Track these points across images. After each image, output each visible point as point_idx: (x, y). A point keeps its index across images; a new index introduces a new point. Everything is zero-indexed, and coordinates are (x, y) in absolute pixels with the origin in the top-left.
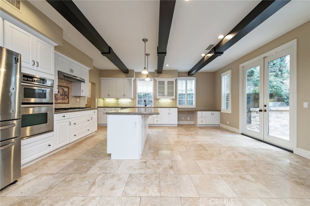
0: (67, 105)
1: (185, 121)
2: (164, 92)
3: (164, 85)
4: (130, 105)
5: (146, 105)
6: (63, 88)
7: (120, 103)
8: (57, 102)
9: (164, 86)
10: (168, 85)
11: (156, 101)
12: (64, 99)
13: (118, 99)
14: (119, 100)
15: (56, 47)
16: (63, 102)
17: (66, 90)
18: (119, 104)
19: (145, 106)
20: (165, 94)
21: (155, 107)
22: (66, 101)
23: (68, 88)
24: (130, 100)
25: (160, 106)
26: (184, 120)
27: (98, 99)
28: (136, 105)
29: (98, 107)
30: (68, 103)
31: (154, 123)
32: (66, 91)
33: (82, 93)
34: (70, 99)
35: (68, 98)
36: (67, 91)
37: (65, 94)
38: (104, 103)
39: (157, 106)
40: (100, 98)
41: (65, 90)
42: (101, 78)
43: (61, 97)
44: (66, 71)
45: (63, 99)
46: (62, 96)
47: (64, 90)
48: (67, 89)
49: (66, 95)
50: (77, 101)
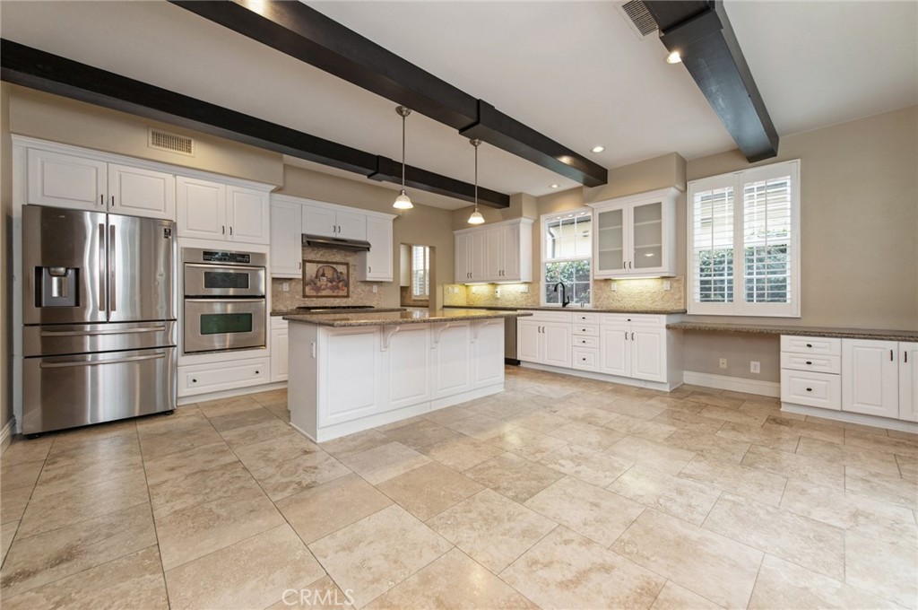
0: (345, 300)
1: (733, 379)
2: (621, 252)
3: (621, 224)
4: (524, 303)
5: (566, 301)
6: (334, 266)
7: (499, 295)
8: (319, 294)
9: (621, 229)
10: (635, 222)
11: (601, 289)
12: (337, 288)
13: (494, 284)
14: (499, 289)
15: (272, 192)
16: (335, 294)
17: (341, 269)
18: (499, 299)
19: (565, 304)
20: (626, 259)
21: (599, 309)
22: (344, 293)
23: (347, 264)
24: (523, 288)
25: (615, 305)
26: (726, 373)
27: (446, 287)
28: (539, 303)
29: (444, 307)
30: (347, 296)
31: (574, 367)
32: (341, 273)
33: (368, 275)
34: (351, 288)
35: (347, 285)
36: (345, 271)
37: (338, 277)
38: (468, 296)
39: (605, 304)
40: (454, 283)
41: (339, 271)
42: (456, 232)
43: (329, 284)
44: (325, 231)
45: (333, 288)
46: (331, 282)
47: (335, 270)
48: (345, 267)
49: (344, 280)
50: (372, 292)
